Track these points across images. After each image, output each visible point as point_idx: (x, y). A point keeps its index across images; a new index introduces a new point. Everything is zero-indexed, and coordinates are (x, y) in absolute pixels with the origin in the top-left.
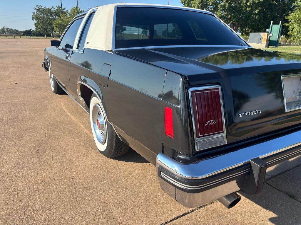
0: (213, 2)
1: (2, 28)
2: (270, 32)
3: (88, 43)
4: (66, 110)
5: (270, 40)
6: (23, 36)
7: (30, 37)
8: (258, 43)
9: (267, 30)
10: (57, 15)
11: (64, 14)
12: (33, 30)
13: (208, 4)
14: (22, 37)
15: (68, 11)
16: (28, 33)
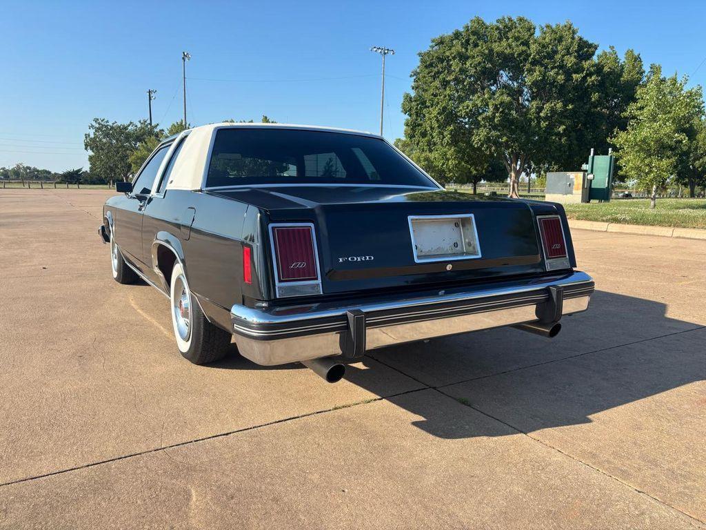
0: (467, 110)
1: (16, 166)
2: (589, 172)
3: (171, 182)
4: (136, 307)
5: (593, 187)
6: (61, 183)
7: (76, 186)
8: (566, 194)
9: (584, 167)
10: (139, 138)
11: (153, 137)
12: (84, 170)
13: (458, 114)
14: (58, 186)
15: (163, 130)
16: (73, 178)
